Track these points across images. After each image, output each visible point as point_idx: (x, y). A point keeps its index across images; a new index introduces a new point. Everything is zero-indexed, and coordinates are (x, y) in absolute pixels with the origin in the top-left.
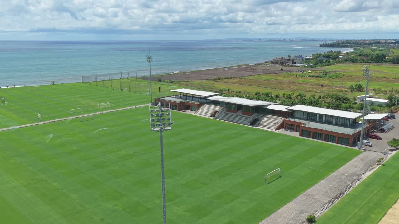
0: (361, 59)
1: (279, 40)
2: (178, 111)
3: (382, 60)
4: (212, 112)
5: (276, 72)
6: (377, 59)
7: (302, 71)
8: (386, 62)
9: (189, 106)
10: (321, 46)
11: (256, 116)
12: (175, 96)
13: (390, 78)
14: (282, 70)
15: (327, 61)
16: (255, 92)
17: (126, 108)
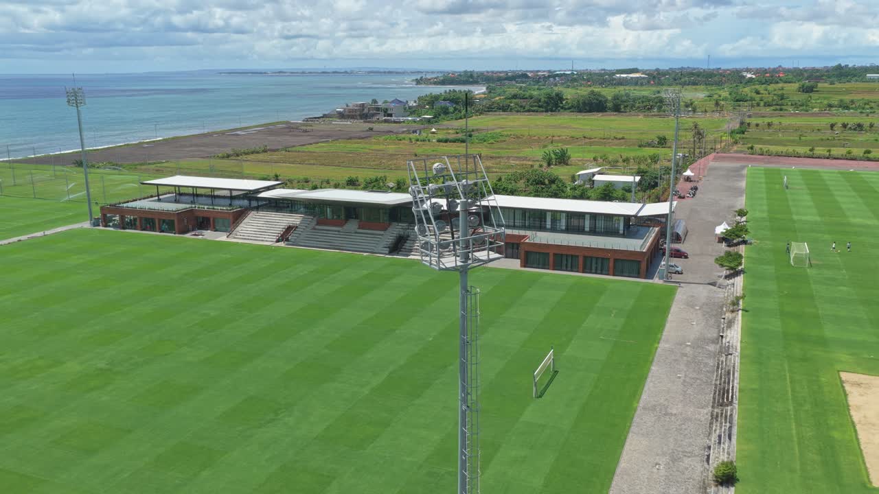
0: (516, 104)
1: (324, 72)
2: (177, 235)
3: (557, 106)
4: (279, 230)
5: (362, 135)
6: (547, 103)
7: (418, 132)
8: (566, 109)
9: (208, 219)
10: (418, 82)
11: (396, 229)
12: (158, 196)
13: (595, 138)
14: (371, 129)
15: (455, 109)
16: (347, 179)
17: (15, 239)
